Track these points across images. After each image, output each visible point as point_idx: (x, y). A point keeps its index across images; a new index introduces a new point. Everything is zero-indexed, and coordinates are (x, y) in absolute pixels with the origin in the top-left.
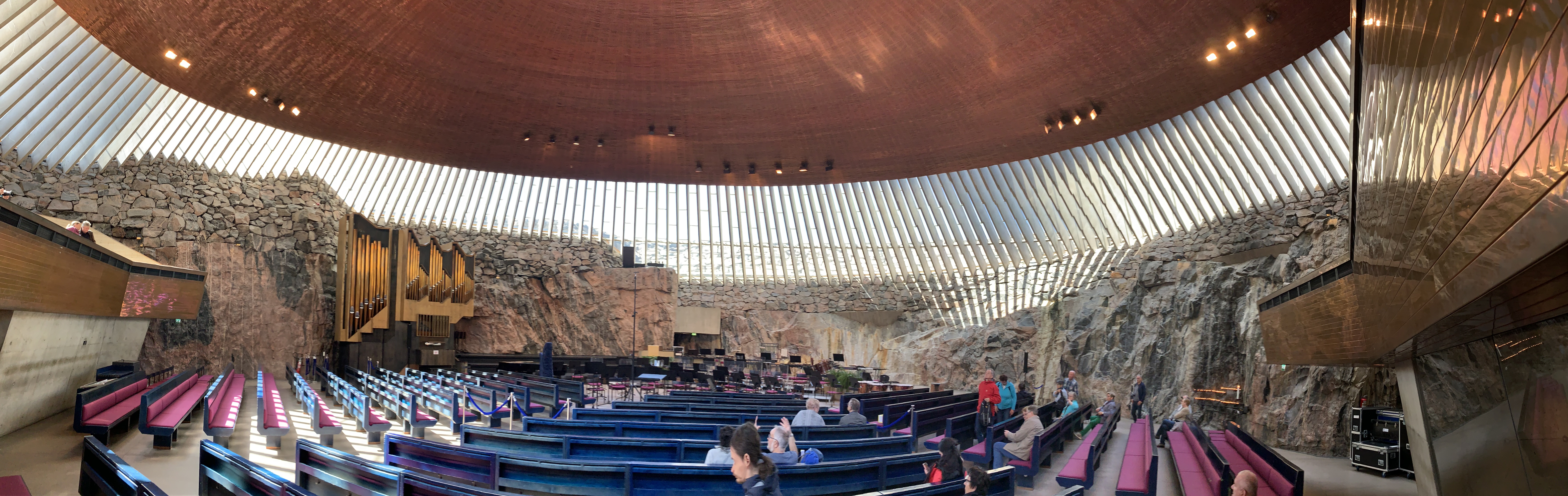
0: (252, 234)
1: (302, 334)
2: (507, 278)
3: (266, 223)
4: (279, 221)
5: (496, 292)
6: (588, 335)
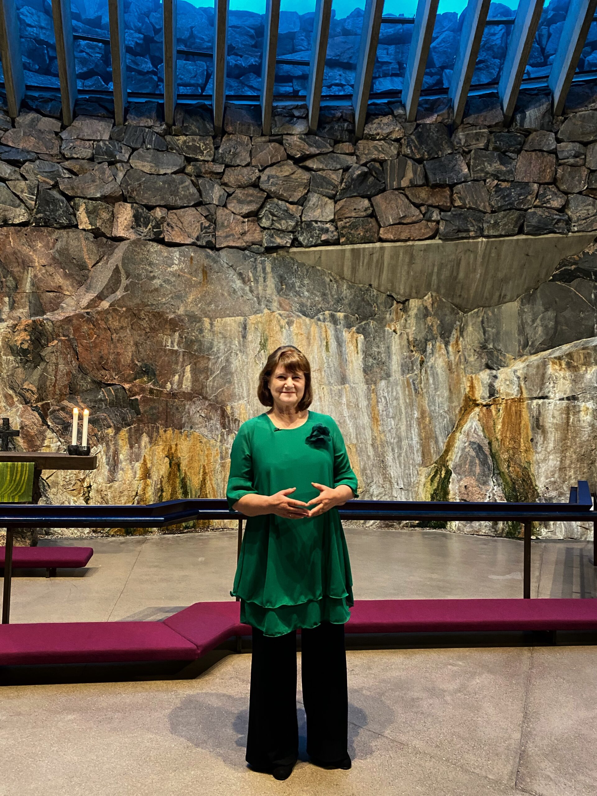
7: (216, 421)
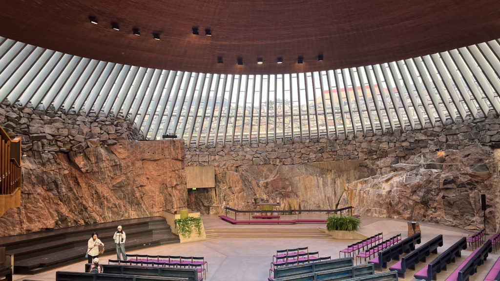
6: (117, 203)
7: (295, 196)
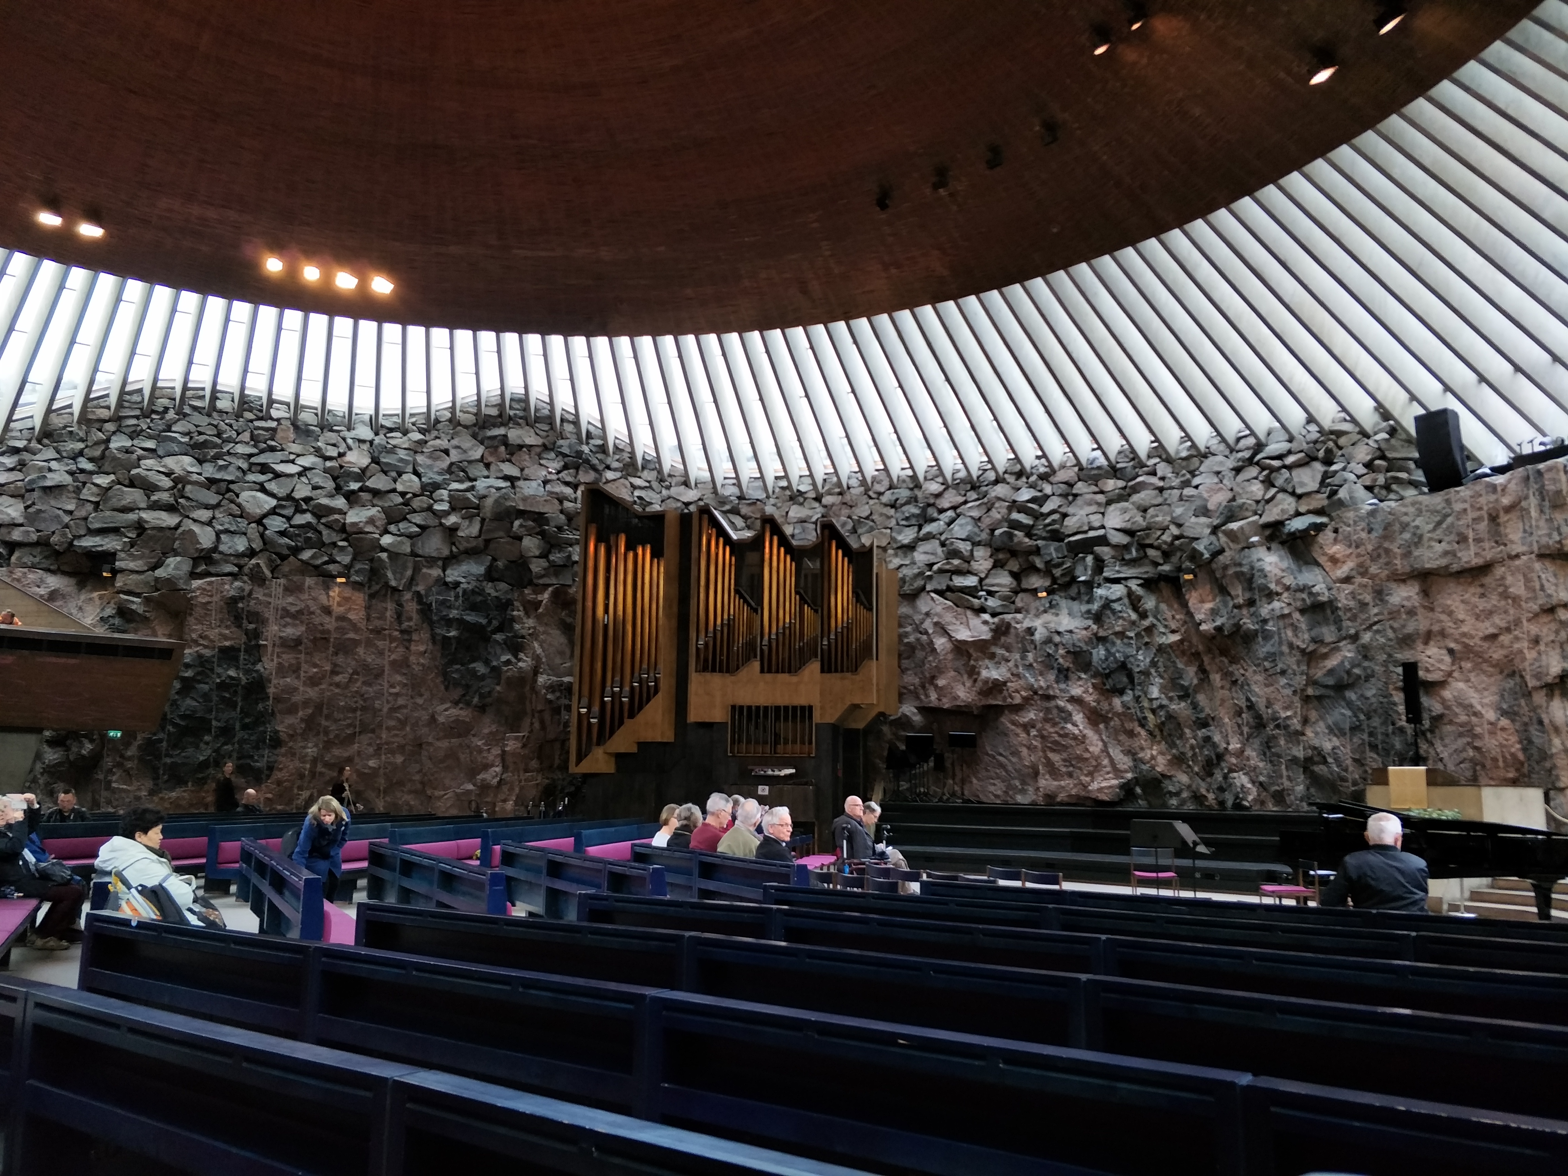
0: (384, 555)
1: (498, 761)
2: (1079, 593)
3: (423, 528)
4: (452, 520)
5: (1038, 636)
